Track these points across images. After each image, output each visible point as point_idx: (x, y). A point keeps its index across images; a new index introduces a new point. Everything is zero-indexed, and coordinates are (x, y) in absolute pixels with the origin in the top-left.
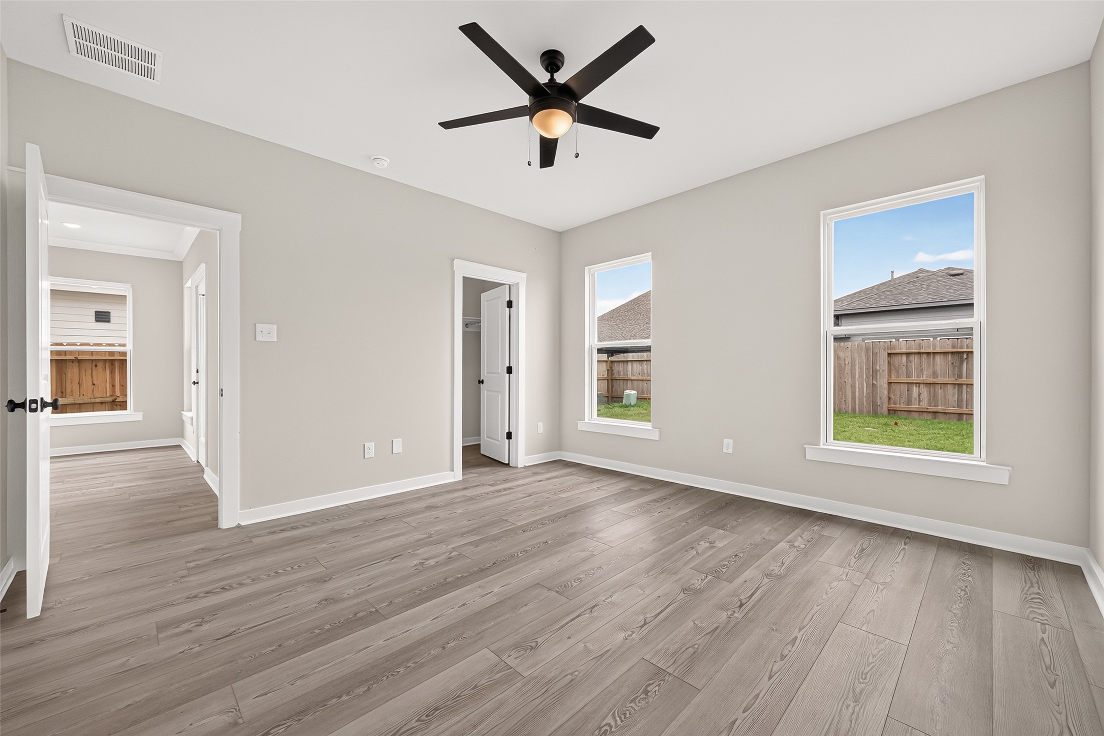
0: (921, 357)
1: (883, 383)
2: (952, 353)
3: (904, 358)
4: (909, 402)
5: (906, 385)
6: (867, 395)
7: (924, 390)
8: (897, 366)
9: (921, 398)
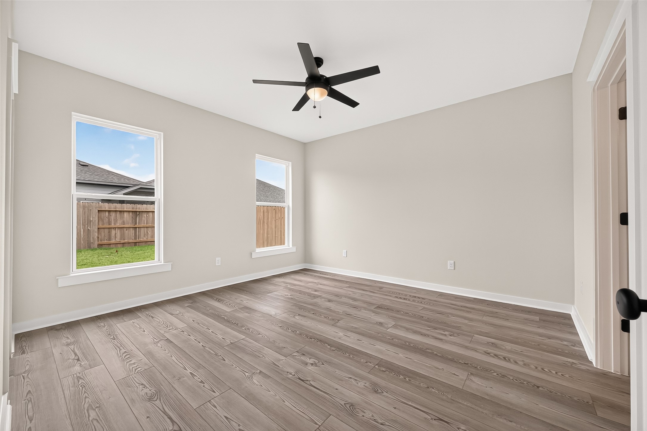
0: (116, 213)
1: (94, 229)
2: (132, 211)
3: (107, 213)
4: (110, 239)
5: (107, 229)
6: (83, 237)
7: (118, 232)
8: (103, 218)
9: (116, 236)
